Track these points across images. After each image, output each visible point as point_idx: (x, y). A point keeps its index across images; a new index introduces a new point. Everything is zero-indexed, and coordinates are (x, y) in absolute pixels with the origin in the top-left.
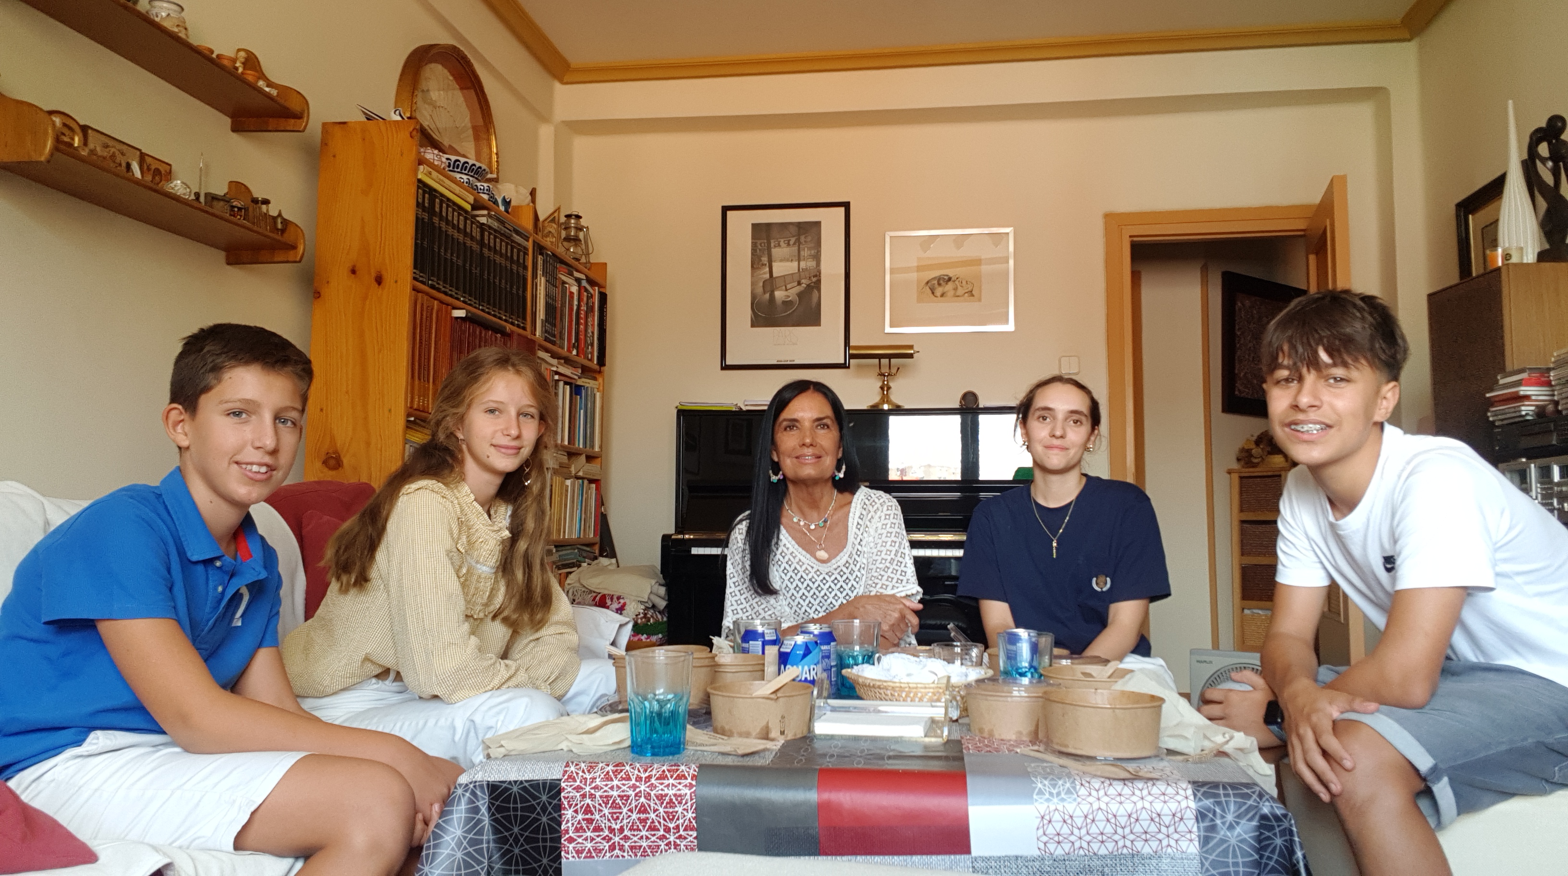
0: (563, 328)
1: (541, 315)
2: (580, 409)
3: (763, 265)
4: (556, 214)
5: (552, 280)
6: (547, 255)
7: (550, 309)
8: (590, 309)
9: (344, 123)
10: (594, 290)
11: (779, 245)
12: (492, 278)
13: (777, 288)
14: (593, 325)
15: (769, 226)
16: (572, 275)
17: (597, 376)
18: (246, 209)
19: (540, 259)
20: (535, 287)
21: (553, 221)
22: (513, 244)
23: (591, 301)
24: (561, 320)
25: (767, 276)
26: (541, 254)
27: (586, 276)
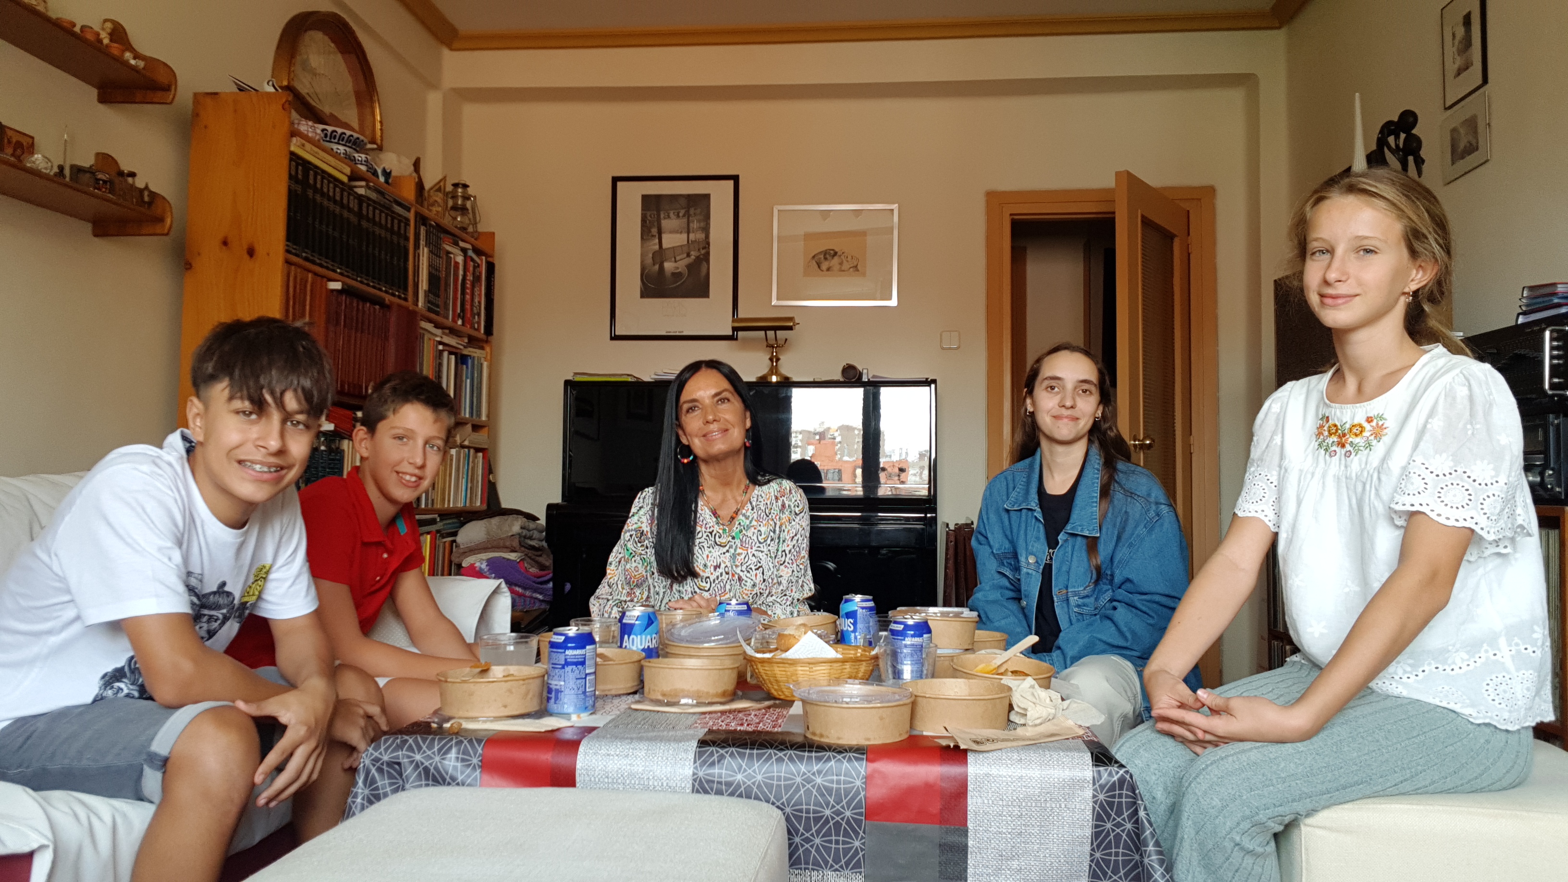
0: (447, 298)
1: (424, 285)
2: (467, 378)
3: (653, 236)
4: (442, 184)
5: (436, 251)
6: (431, 225)
7: (434, 279)
8: (477, 279)
9: (216, 94)
10: (482, 260)
11: (669, 217)
12: (370, 250)
13: (666, 260)
14: (480, 295)
15: (658, 198)
16: (456, 244)
17: (485, 345)
18: (111, 182)
19: (423, 230)
20: (417, 257)
21: (439, 190)
22: (394, 215)
23: (477, 270)
24: (446, 290)
25: (657, 247)
26: (424, 224)
27: (473, 245)
